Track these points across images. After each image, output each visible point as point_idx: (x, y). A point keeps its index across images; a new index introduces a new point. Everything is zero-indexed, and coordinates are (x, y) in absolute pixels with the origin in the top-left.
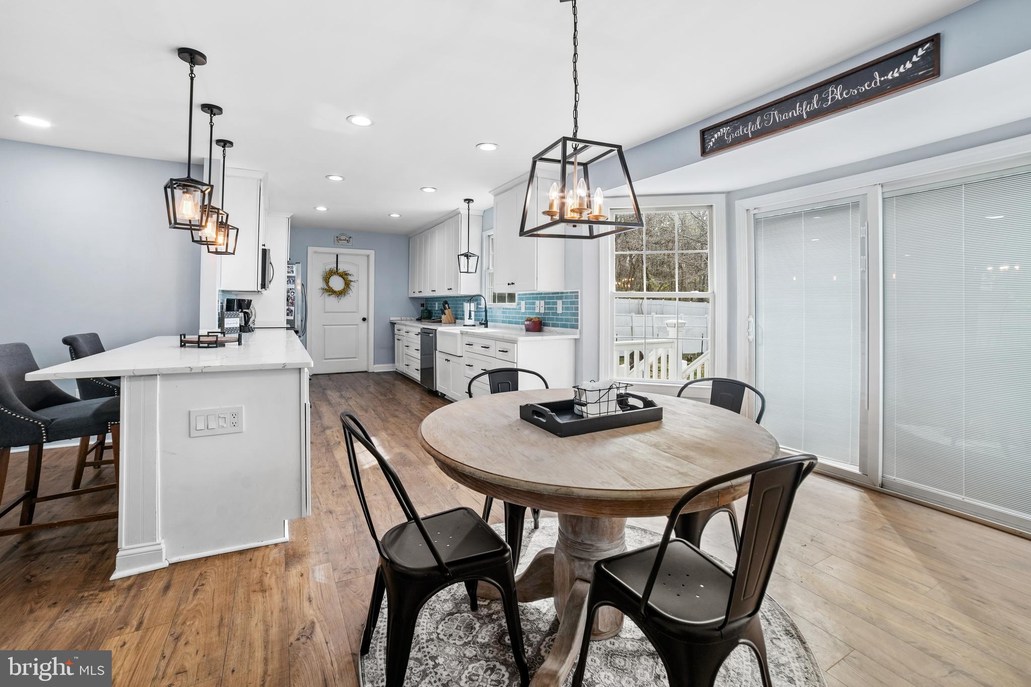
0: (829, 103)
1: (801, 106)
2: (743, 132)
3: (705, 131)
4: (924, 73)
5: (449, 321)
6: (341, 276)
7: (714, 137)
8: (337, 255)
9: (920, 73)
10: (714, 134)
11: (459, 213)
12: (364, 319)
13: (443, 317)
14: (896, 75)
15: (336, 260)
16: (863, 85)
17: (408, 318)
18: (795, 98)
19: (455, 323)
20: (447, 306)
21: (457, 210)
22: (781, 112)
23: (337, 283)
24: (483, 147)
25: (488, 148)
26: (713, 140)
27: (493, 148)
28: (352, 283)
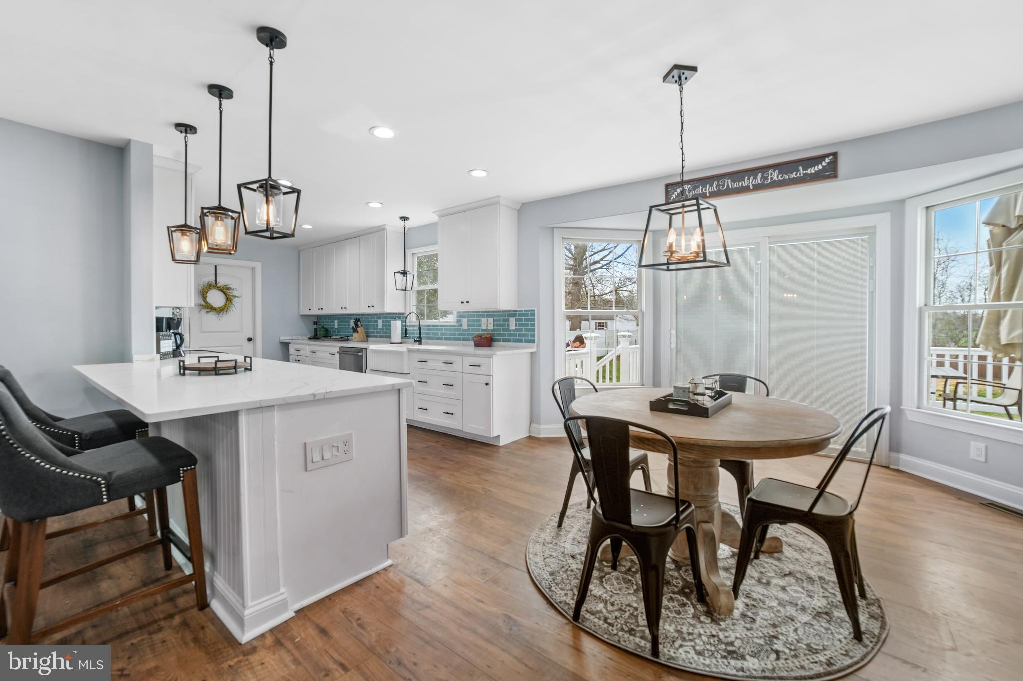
0: (769, 181)
1: (749, 179)
2: (702, 190)
3: (669, 185)
4: (829, 174)
5: (361, 339)
6: (222, 291)
7: (676, 191)
8: (216, 266)
9: (827, 173)
10: (677, 188)
11: (384, 230)
12: (250, 340)
13: (355, 335)
14: (813, 171)
15: (214, 272)
16: (792, 173)
17: (300, 337)
18: (744, 173)
19: (367, 341)
20: (359, 323)
21: (383, 227)
22: (733, 181)
23: (216, 298)
24: (474, 173)
25: (478, 174)
26: (676, 193)
27: (483, 174)
28: (236, 300)
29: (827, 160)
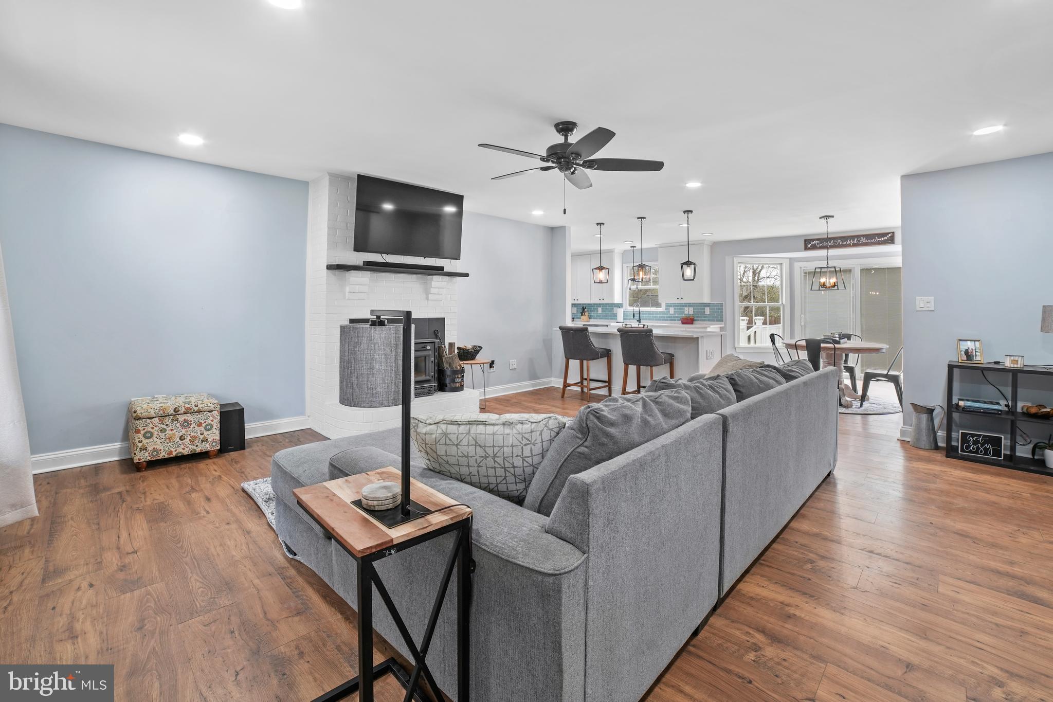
0: (861, 242)
1: (850, 241)
3: (807, 240)
7: (811, 244)
9: (889, 241)
10: (811, 241)
11: (613, 252)
14: (882, 240)
16: (872, 240)
18: (848, 237)
22: (842, 241)
29: (889, 235)
